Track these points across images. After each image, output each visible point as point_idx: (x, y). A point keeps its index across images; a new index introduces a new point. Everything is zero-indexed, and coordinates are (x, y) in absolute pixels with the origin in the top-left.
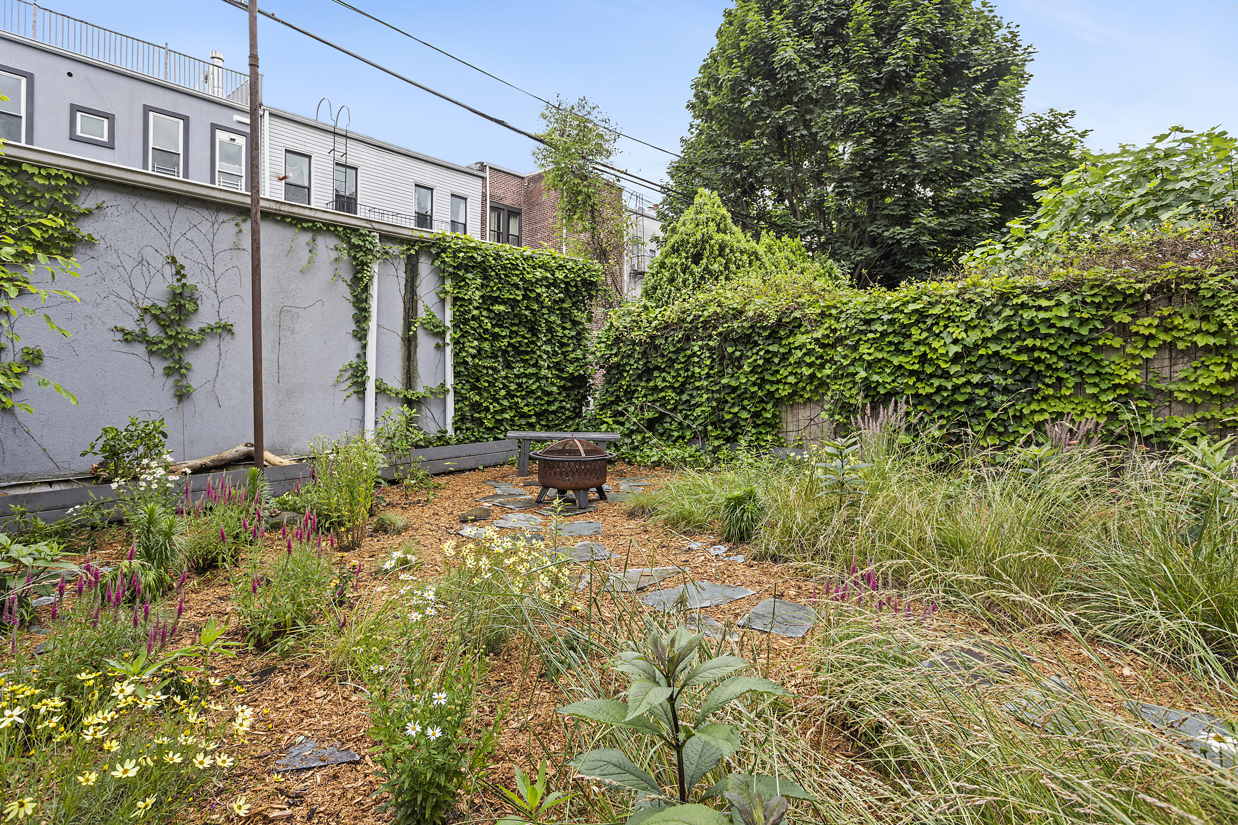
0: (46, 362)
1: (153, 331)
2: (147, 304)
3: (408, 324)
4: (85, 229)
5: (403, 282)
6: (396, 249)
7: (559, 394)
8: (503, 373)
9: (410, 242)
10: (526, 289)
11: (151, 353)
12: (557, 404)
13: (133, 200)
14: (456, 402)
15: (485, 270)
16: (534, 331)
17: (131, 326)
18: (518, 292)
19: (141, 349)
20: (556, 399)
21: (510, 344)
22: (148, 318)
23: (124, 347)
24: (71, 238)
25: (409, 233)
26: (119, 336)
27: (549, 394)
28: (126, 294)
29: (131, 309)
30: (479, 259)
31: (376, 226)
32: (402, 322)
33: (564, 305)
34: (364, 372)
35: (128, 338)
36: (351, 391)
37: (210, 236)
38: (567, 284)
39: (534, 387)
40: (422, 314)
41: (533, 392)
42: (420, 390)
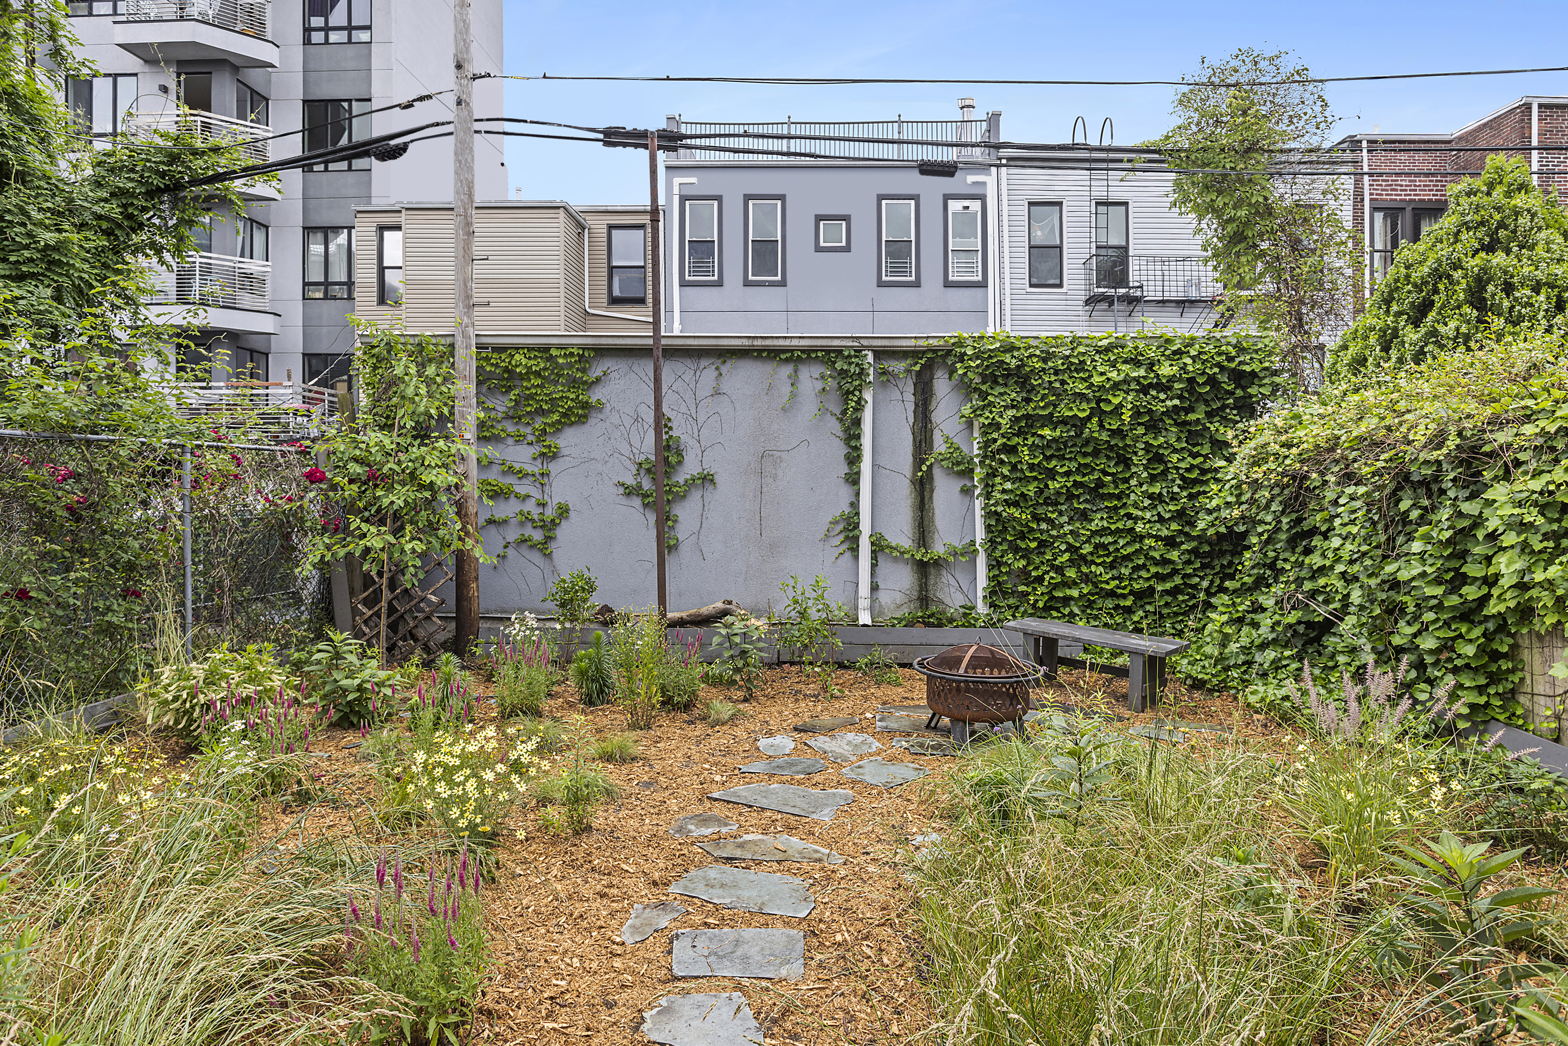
0: (572, 514)
1: (647, 484)
2: (642, 458)
3: (919, 462)
4: (595, 396)
5: (911, 407)
6: (898, 366)
7: (1189, 562)
8: (1067, 528)
9: (914, 354)
10: (1099, 401)
11: (646, 506)
12: (1178, 580)
13: (630, 361)
14: (990, 567)
15: (1027, 378)
16: (1126, 463)
17: (630, 481)
18: (1084, 406)
19: (637, 502)
20: (1175, 572)
21: (1076, 484)
22: (642, 472)
23: (624, 500)
24: (586, 405)
25: (913, 342)
26: (621, 490)
27: (1165, 561)
28: (625, 449)
29: (628, 463)
30: (1014, 363)
31: (865, 342)
32: (910, 459)
33: (1192, 417)
34: (857, 526)
35: (630, 492)
36: (844, 547)
37: (692, 385)
38: (1191, 381)
39: (1130, 550)
40: (940, 446)
41: (1127, 558)
42: (939, 549)
